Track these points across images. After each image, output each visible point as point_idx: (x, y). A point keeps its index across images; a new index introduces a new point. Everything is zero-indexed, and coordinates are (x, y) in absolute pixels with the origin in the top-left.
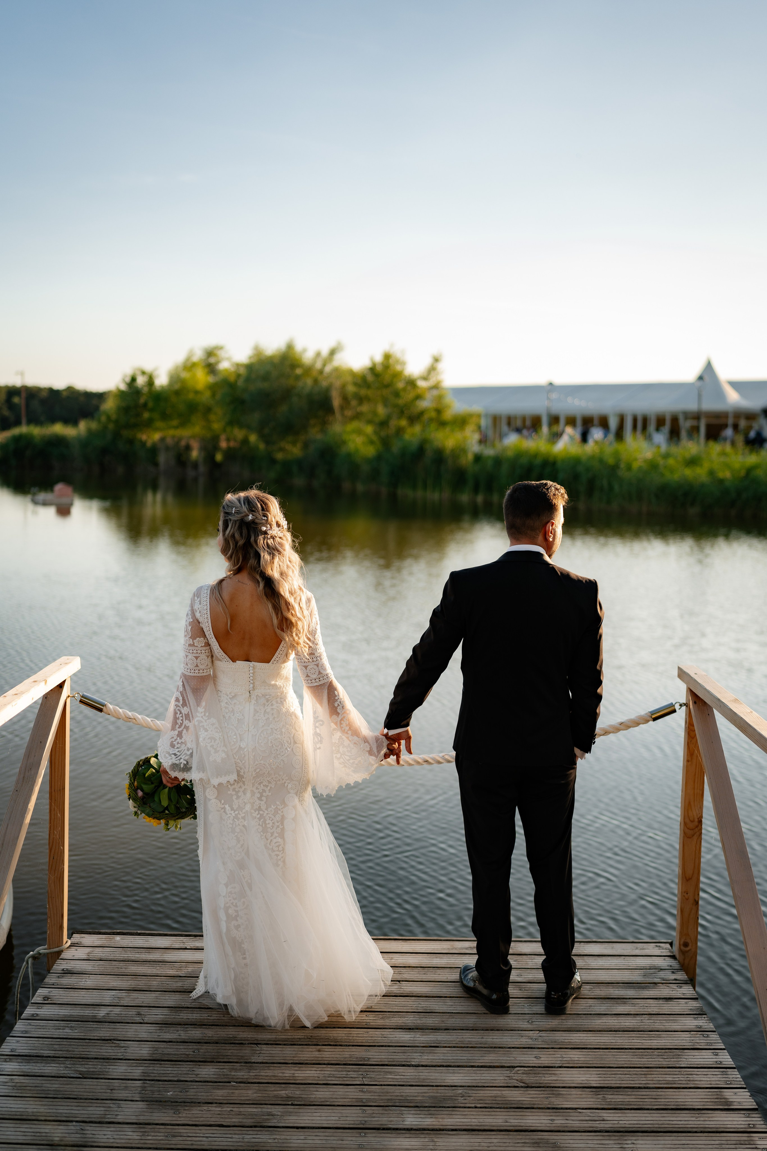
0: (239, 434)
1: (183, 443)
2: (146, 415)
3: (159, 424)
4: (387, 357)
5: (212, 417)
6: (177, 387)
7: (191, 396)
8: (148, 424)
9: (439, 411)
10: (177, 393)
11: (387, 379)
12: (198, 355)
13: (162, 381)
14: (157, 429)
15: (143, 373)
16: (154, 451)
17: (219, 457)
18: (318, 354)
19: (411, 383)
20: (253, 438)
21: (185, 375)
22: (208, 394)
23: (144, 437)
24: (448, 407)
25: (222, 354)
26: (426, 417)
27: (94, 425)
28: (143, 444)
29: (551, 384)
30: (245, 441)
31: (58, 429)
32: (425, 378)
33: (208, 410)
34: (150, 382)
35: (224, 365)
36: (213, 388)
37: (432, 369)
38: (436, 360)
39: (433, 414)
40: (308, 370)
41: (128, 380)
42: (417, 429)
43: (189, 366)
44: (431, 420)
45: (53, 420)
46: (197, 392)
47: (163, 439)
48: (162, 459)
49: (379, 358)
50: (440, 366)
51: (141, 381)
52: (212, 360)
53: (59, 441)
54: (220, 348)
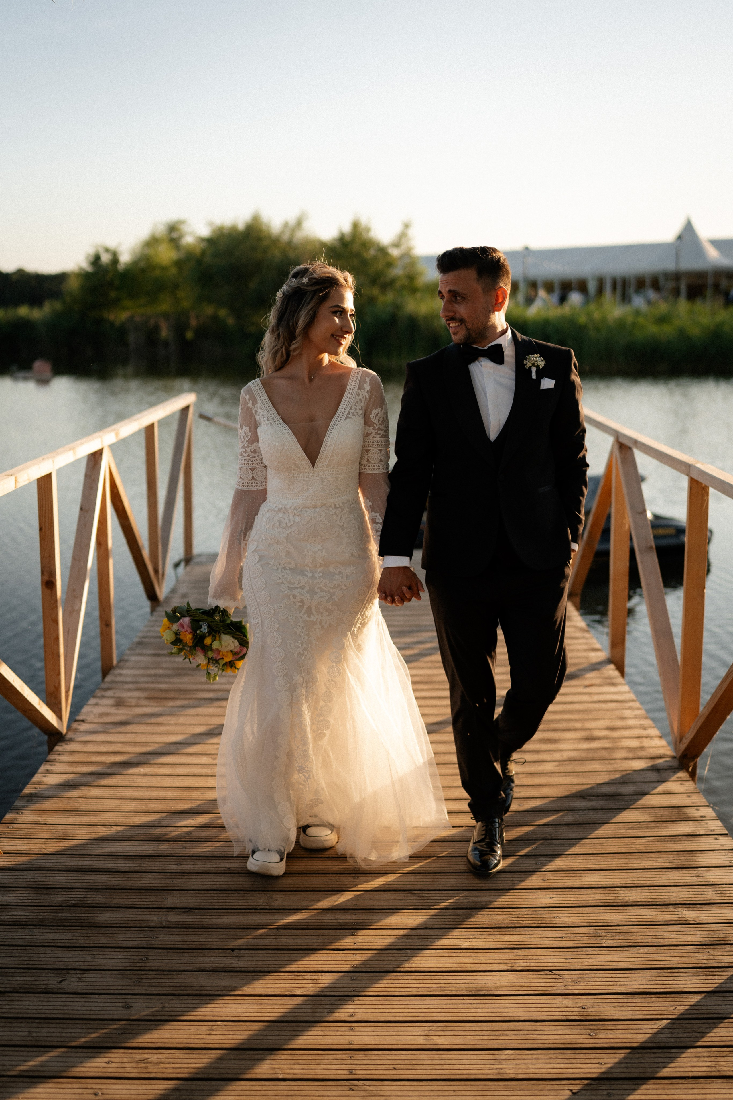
0: (209, 310)
1: (152, 321)
2: (113, 294)
3: (127, 303)
4: (356, 226)
5: (181, 294)
6: (142, 264)
7: (157, 273)
8: (116, 303)
9: (411, 278)
10: (143, 270)
11: (356, 247)
12: (161, 230)
13: (125, 258)
14: (124, 308)
15: (107, 250)
16: (122, 331)
17: (189, 335)
18: (286, 225)
19: (382, 251)
20: (223, 313)
21: (150, 251)
22: (174, 271)
23: (112, 317)
24: (420, 274)
25: (184, 228)
26: (398, 284)
27: (58, 306)
28: (112, 324)
29: (527, 249)
30: (215, 318)
31: (23, 311)
32: (396, 245)
33: (176, 286)
34: (115, 260)
35: (188, 240)
36: (179, 264)
37: (403, 236)
38: (407, 226)
39: (405, 281)
40: (275, 241)
41: (92, 259)
42: (389, 297)
43: (153, 242)
44: (403, 287)
45: (17, 303)
46: (163, 268)
47: (131, 318)
48: (131, 338)
49: (347, 228)
50: (412, 232)
51: (105, 258)
52: (175, 235)
53: (25, 324)
54: (182, 222)
